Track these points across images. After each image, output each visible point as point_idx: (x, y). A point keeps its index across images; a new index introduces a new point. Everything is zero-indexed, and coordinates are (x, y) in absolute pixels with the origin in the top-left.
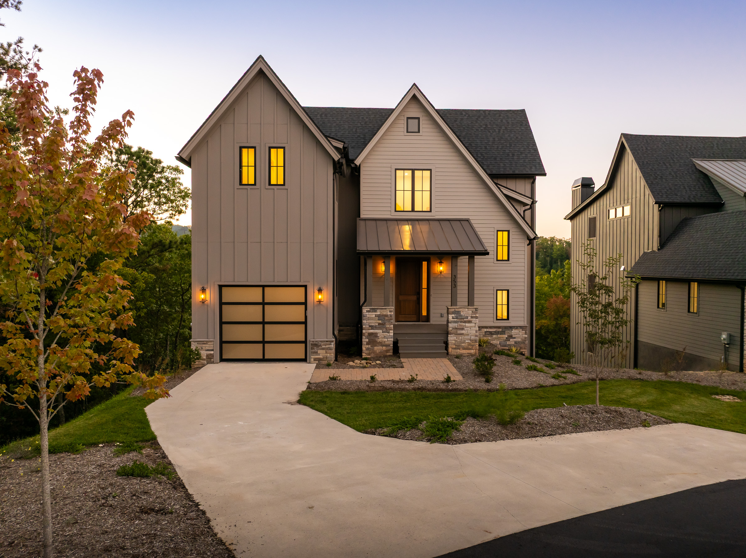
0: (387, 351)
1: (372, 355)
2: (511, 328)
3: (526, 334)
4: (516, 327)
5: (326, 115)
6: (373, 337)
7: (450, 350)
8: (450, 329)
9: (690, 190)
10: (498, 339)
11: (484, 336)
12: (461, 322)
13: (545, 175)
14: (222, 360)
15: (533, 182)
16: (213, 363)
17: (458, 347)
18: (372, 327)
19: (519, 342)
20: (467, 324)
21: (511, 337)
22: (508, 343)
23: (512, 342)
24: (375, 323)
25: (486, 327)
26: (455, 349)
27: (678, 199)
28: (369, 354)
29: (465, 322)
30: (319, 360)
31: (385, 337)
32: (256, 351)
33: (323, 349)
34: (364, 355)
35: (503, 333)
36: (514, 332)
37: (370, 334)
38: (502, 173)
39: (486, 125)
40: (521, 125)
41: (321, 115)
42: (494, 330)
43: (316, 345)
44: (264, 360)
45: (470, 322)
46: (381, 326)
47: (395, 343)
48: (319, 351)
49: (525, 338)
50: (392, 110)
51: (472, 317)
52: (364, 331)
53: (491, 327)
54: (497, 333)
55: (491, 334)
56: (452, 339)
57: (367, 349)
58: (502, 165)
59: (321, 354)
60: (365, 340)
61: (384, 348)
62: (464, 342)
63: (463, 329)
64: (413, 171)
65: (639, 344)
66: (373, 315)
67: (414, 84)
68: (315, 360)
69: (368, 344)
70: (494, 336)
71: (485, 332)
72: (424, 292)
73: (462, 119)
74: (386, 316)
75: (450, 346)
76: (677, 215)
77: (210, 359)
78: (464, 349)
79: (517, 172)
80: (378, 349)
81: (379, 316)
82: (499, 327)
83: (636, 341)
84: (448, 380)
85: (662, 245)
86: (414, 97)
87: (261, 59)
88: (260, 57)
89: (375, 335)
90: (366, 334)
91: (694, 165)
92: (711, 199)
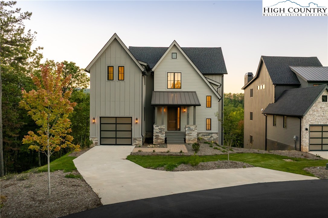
0: (163, 142)
1: (157, 143)
2: (212, 133)
3: (218, 135)
4: (214, 133)
5: (143, 50)
6: (157, 137)
7: (186, 141)
8: (186, 134)
9: (288, 79)
10: (207, 137)
11: (201, 136)
12: (191, 131)
13: (227, 74)
14: (101, 144)
15: (223, 76)
16: (97, 145)
17: (189, 140)
18: (157, 133)
19: (215, 139)
20: (193, 132)
21: (212, 137)
22: (211, 139)
23: (212, 139)
24: (158, 131)
25: (202, 133)
26: (188, 141)
27: (282, 83)
28: (156, 143)
29: (192, 131)
30: (136, 145)
31: (162, 136)
32: (113, 141)
33: (138, 141)
34: (154, 143)
35: (209, 135)
36: (213, 135)
37: (156, 135)
38: (210, 73)
39: (205, 54)
40: (219, 54)
41: (141, 50)
43: (135, 139)
44: (116, 145)
45: (194, 131)
46: (160, 132)
47: (166, 139)
48: (136, 141)
49: (218, 137)
50: (168, 48)
51: (195, 129)
52: (154, 134)
53: (204, 133)
54: (206, 135)
55: (204, 135)
56: (187, 137)
57: (155, 141)
58: (210, 70)
59: (137, 142)
60: (154, 137)
61: (161, 140)
62: (192, 138)
63: (191, 134)
64: (174, 73)
65: (267, 140)
66: (157, 128)
67: (175, 40)
68: (135, 144)
69: (155, 139)
70: (205, 136)
71: (202, 135)
72: (179, 119)
73: (196, 52)
74: (162, 128)
75: (187, 140)
76: (282, 89)
77: (96, 144)
78: (192, 141)
79: (216, 73)
80: (159, 141)
81: (160, 129)
82: (207, 133)
83: (266, 139)
84: (181, 152)
85: (276, 101)
86: (175, 45)
87: (115, 34)
88: (115, 33)
89: (158, 136)
90: (155, 135)
91: (290, 69)
92: (296, 83)
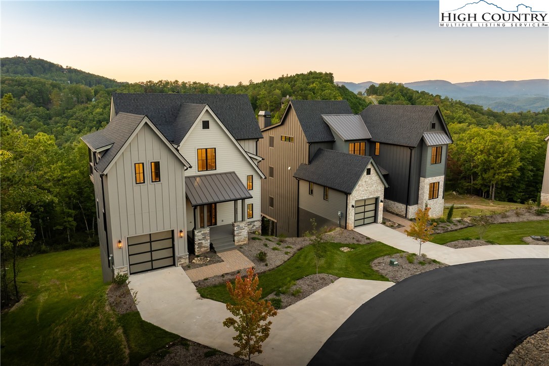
0: (207, 250)
1: (200, 253)
2: (254, 221)
3: (260, 223)
4: (256, 221)
6: (200, 245)
7: (235, 244)
8: (235, 234)
9: (322, 135)
12: (240, 230)
18: (200, 240)
19: (257, 227)
21: (254, 226)
22: (253, 229)
23: (255, 228)
24: (201, 237)
26: (238, 242)
27: (317, 140)
28: (198, 253)
29: (242, 230)
31: (206, 243)
33: (184, 259)
34: (196, 254)
35: (251, 224)
36: (255, 223)
37: (198, 243)
39: (230, 106)
40: (247, 105)
43: (180, 258)
44: (153, 269)
46: (204, 238)
47: (211, 245)
48: (181, 260)
52: (196, 242)
56: (236, 238)
57: (198, 251)
59: (183, 261)
60: (196, 246)
61: (206, 249)
62: (241, 239)
63: (241, 233)
64: (206, 149)
65: (300, 210)
66: (200, 234)
68: (180, 264)
69: (198, 248)
74: (206, 233)
75: (236, 241)
76: (316, 148)
78: (242, 242)
79: (249, 137)
80: (203, 250)
81: (203, 234)
83: (298, 208)
85: (310, 162)
86: (207, 111)
89: (201, 243)
91: (322, 119)
92: (330, 139)
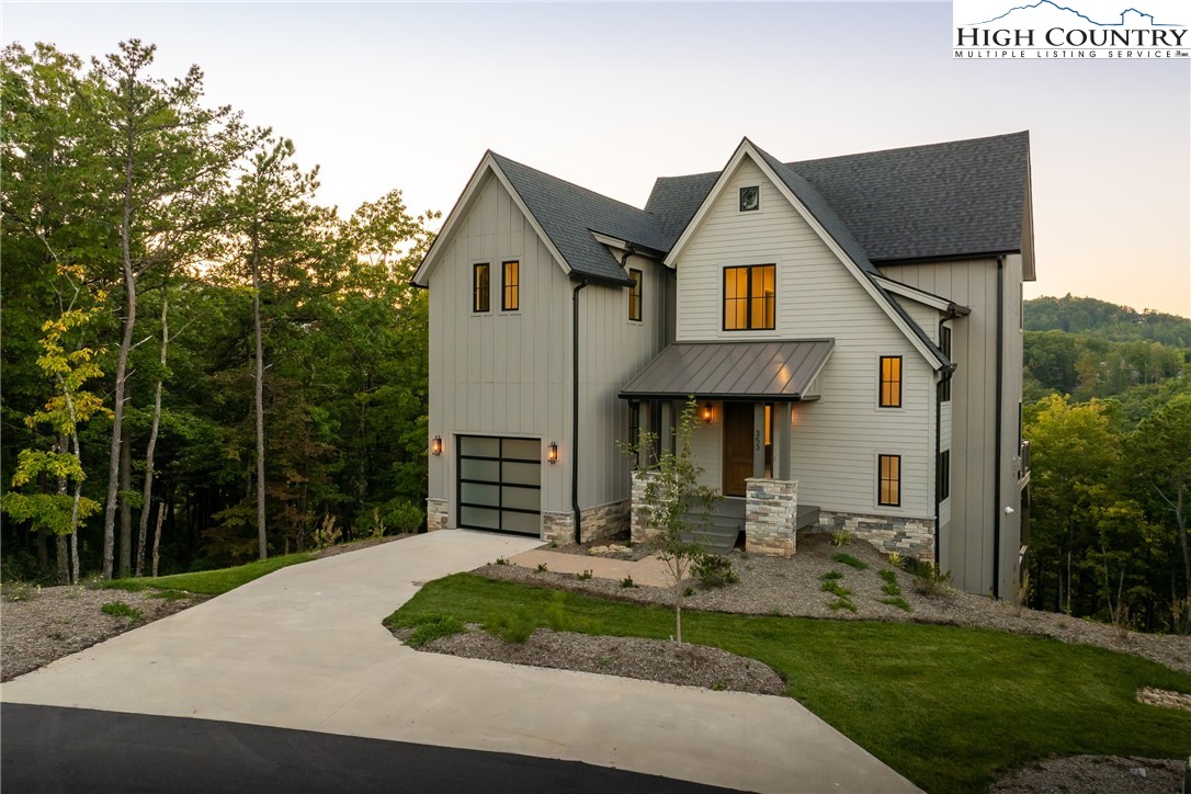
1: (643, 540)
2: (904, 520)
3: (929, 532)
4: (913, 520)
6: (644, 515)
7: (748, 544)
8: (748, 513)
10: (881, 536)
11: (857, 529)
12: (764, 503)
14: (460, 526)
15: (1000, 266)
16: (446, 528)
17: (759, 542)
18: (642, 500)
19: (918, 545)
20: (773, 508)
21: (902, 535)
22: (898, 545)
23: (905, 543)
25: (861, 516)
26: (755, 543)
28: (639, 538)
29: (770, 504)
30: (553, 538)
33: (557, 524)
34: (633, 539)
35: (889, 527)
36: (908, 527)
37: (640, 510)
42: (875, 521)
43: (551, 518)
44: (500, 531)
45: (777, 504)
48: (553, 527)
49: (930, 539)
51: (781, 497)
53: (868, 516)
54: (879, 526)
55: (870, 527)
56: (750, 527)
57: (637, 531)
59: (556, 530)
60: (634, 518)
62: (768, 535)
63: (766, 515)
66: (643, 483)
67: (745, 139)
69: (637, 524)
70: (874, 531)
71: (859, 523)
75: (749, 539)
77: (444, 523)
78: (768, 545)
80: (650, 532)
82: (883, 517)
86: (746, 156)
89: (647, 512)
90: (636, 510)
